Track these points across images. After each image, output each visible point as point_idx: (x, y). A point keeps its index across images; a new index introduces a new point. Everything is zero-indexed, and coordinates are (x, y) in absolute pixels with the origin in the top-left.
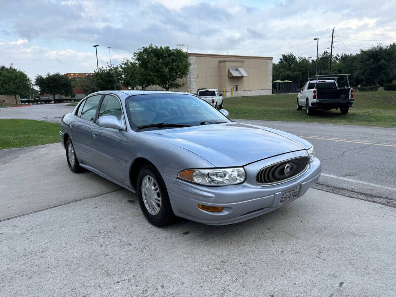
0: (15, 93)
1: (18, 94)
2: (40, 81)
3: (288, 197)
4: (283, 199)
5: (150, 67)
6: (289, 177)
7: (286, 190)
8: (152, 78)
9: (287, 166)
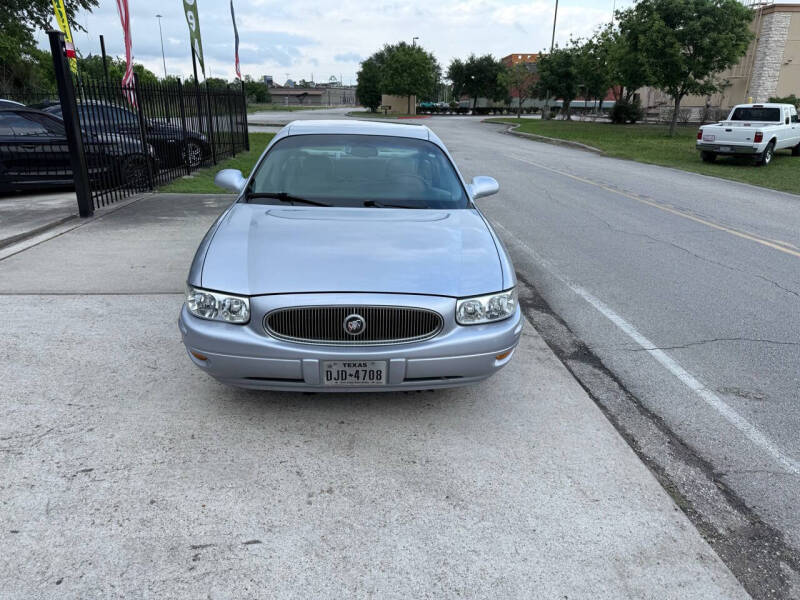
0: (409, 93)
1: (414, 94)
2: (457, 70)
3: (351, 375)
4: (335, 375)
5: (644, 44)
6: (359, 338)
7: (335, 360)
8: (643, 69)
9: (352, 316)
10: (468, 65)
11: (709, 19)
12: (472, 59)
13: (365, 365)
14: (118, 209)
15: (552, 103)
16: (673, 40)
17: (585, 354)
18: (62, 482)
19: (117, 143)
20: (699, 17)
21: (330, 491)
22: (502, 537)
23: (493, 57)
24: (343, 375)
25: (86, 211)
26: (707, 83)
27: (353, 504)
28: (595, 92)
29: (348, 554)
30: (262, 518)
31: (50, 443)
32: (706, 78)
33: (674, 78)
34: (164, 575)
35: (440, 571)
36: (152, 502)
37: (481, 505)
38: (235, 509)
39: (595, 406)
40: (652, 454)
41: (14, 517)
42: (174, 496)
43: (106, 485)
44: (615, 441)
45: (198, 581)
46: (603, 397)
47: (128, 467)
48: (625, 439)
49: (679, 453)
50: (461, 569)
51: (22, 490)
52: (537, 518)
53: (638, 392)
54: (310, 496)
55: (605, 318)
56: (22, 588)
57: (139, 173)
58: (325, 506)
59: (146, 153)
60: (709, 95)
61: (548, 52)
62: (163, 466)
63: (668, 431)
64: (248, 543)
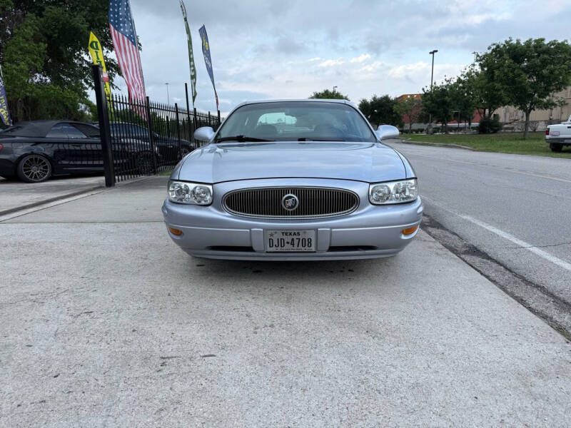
2: (365, 106)
3: (288, 243)
4: (275, 243)
5: (498, 76)
6: (293, 213)
7: (276, 230)
8: (499, 93)
9: (288, 195)
10: (372, 103)
11: (546, 56)
12: (374, 98)
13: (299, 234)
14: (131, 183)
15: (434, 125)
16: (520, 72)
17: (475, 251)
18: (70, 319)
19: (133, 144)
20: (539, 56)
21: (272, 326)
22: (415, 357)
23: (389, 96)
24: (281, 242)
25: (110, 184)
26: (548, 101)
27: (289, 334)
28: (464, 117)
29: (287, 364)
30: (218, 341)
31: (65, 297)
32: (548, 98)
33: (523, 99)
34: (137, 374)
35: (363, 377)
36: (134, 331)
37: (396, 337)
38: (197, 336)
39: (487, 280)
40: (540, 308)
41: (30, 338)
42: (151, 327)
43: (101, 321)
44: (506, 300)
45: (163, 378)
46: (493, 275)
47: (119, 311)
48: (516, 300)
49: (563, 308)
50: (382, 376)
51: (40, 323)
52: (444, 345)
53: (522, 272)
54: (256, 328)
55: (487, 230)
56: (27, 379)
57: (147, 164)
58: (267, 334)
59: (152, 151)
60: (551, 109)
61: (429, 89)
62: (145, 311)
63: (552, 295)
64: (206, 356)
